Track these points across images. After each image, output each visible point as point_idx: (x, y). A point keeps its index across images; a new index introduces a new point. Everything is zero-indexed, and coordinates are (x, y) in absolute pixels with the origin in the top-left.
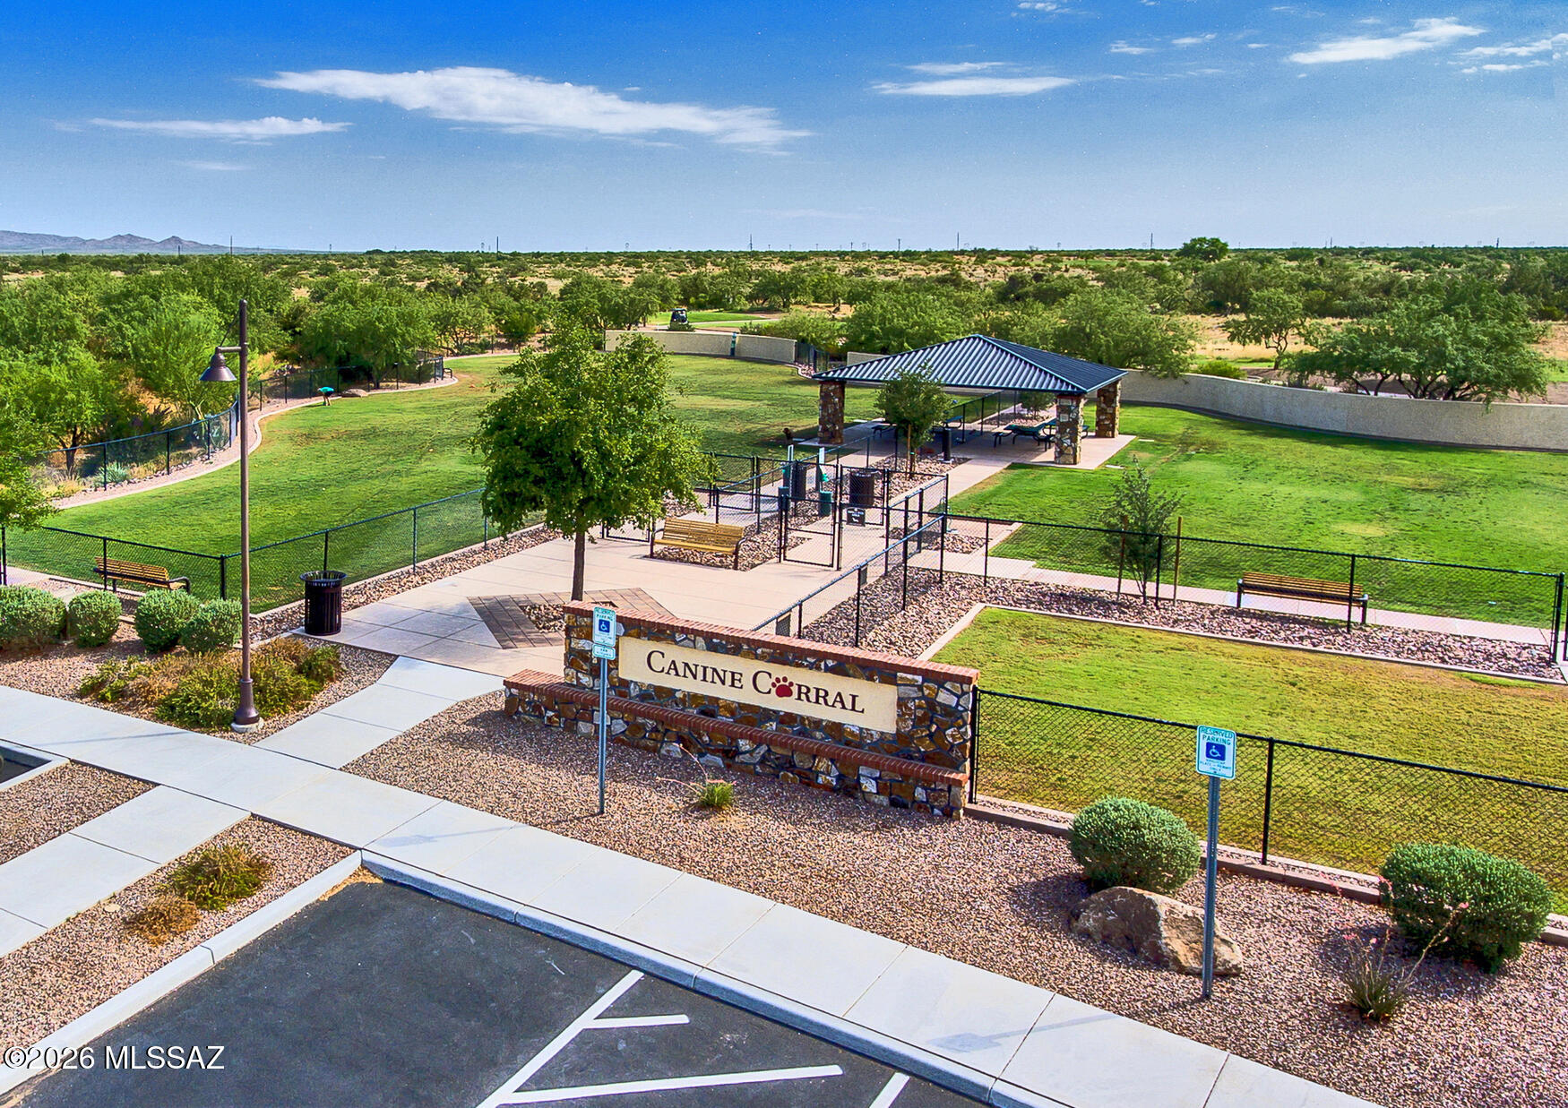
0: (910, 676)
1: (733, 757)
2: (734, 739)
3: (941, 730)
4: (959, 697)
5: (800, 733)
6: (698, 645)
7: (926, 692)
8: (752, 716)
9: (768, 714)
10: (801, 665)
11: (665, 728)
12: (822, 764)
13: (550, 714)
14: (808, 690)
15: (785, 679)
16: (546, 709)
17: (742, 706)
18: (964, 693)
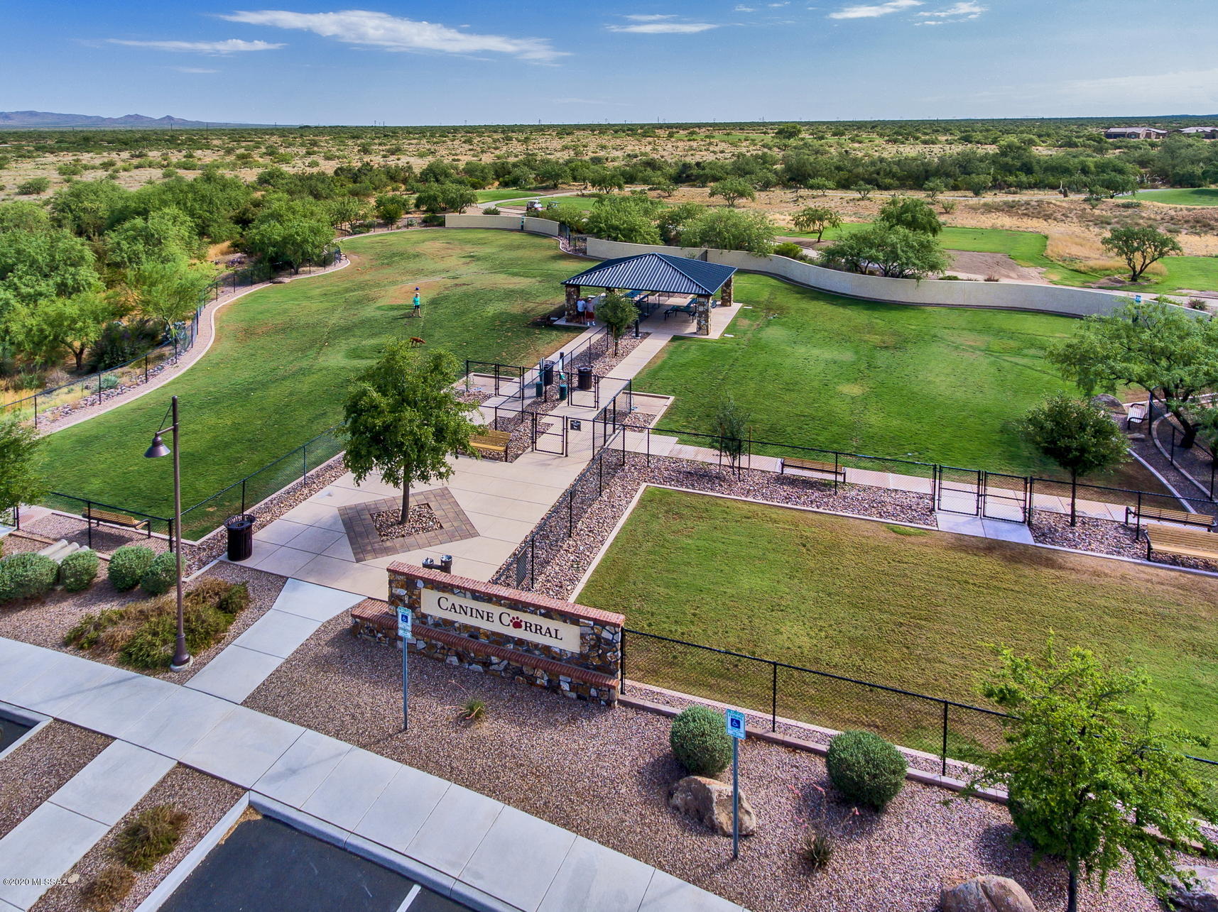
0: (586, 621)
1: (488, 667)
2: (488, 656)
3: (605, 653)
4: (613, 635)
5: (526, 651)
6: (467, 596)
7: (596, 631)
8: (500, 639)
9: (508, 639)
10: (525, 612)
11: (448, 647)
12: (539, 673)
13: (380, 635)
14: (531, 625)
15: (518, 618)
16: (378, 632)
17: (494, 633)
18: (616, 633)
